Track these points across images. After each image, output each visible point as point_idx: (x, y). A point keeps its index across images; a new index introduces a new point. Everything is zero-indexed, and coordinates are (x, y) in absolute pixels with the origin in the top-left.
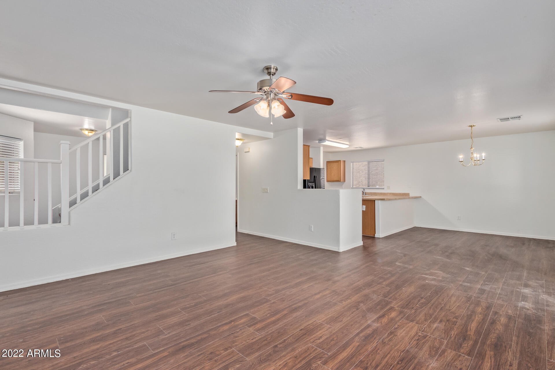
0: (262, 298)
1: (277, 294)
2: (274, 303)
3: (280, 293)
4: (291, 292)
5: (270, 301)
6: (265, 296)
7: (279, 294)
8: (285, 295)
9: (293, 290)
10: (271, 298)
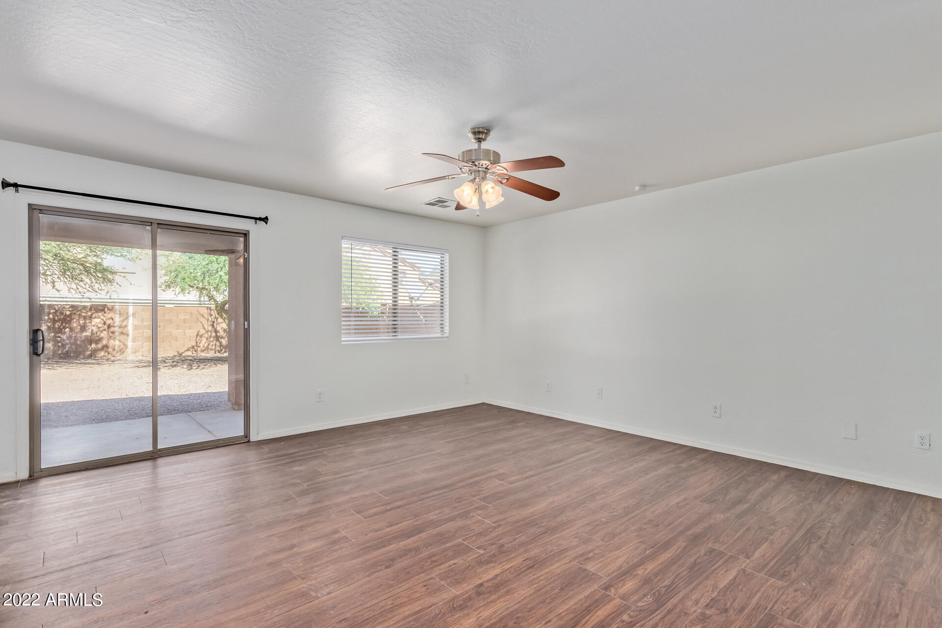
0: (494, 503)
1: (467, 509)
2: (475, 496)
3: (462, 511)
4: (440, 513)
5: (481, 500)
6: (488, 507)
7: (464, 510)
8: (454, 507)
9: (435, 517)
10: (477, 503)
